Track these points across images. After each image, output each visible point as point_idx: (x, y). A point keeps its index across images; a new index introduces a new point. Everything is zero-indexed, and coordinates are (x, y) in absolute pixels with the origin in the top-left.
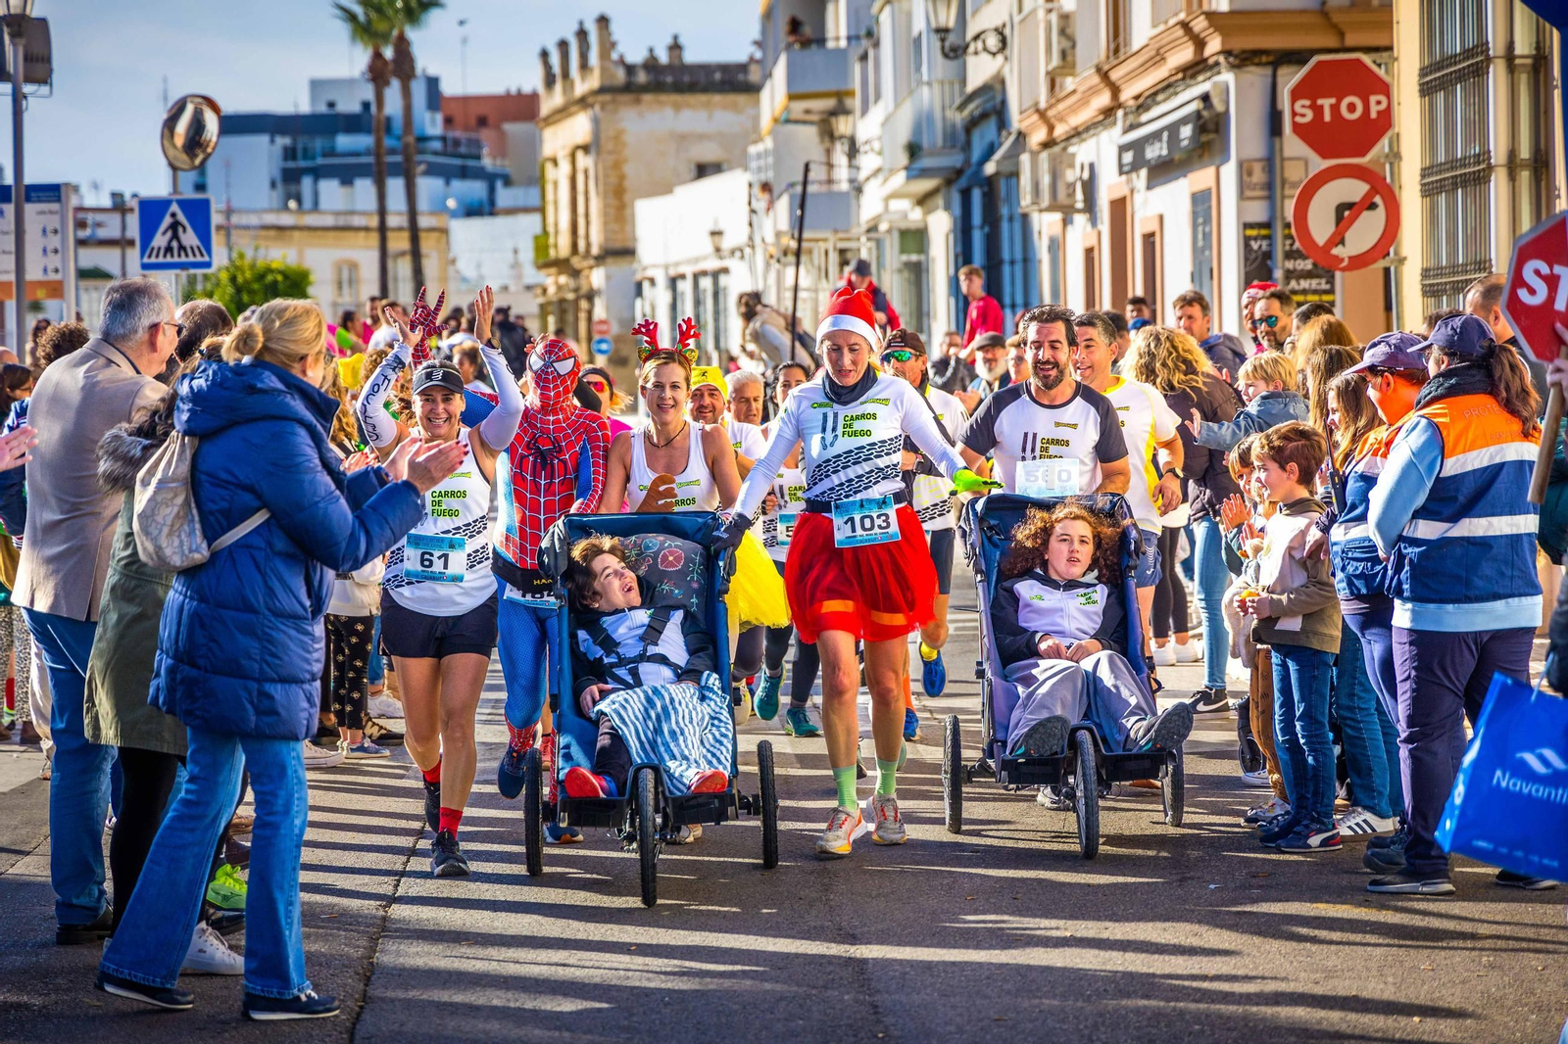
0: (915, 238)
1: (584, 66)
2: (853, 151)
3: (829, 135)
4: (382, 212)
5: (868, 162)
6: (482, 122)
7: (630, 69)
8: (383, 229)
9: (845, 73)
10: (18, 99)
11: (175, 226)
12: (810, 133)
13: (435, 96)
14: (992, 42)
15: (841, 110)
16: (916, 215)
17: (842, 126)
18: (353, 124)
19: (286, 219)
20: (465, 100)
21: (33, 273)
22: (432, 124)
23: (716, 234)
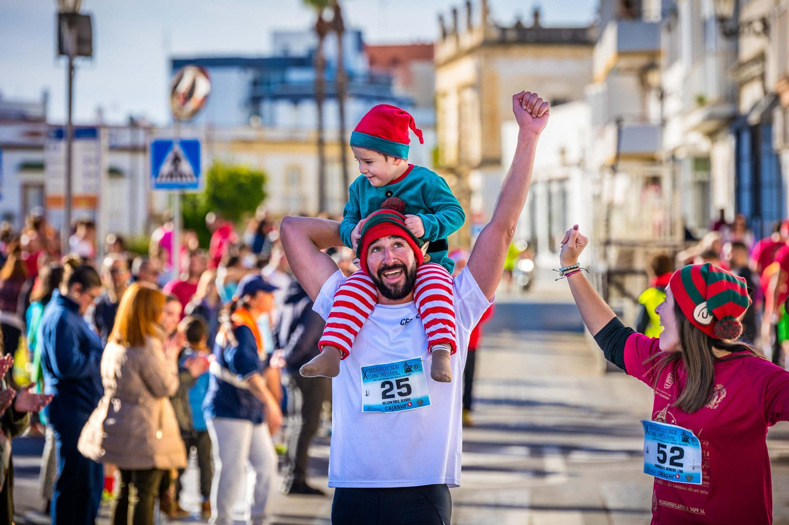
0: (703, 163)
1: (470, 27)
2: (662, 96)
3: (644, 85)
4: (321, 128)
5: (672, 105)
6: (395, 62)
7: (504, 30)
8: (321, 143)
9: (656, 38)
10: (71, 69)
11: (176, 160)
12: (630, 82)
13: (361, 45)
14: (758, 26)
15: (652, 66)
16: (703, 145)
17: (653, 78)
18: (301, 63)
19: (250, 133)
20: (383, 48)
21: (79, 189)
22: (358, 64)
23: (563, 152)
